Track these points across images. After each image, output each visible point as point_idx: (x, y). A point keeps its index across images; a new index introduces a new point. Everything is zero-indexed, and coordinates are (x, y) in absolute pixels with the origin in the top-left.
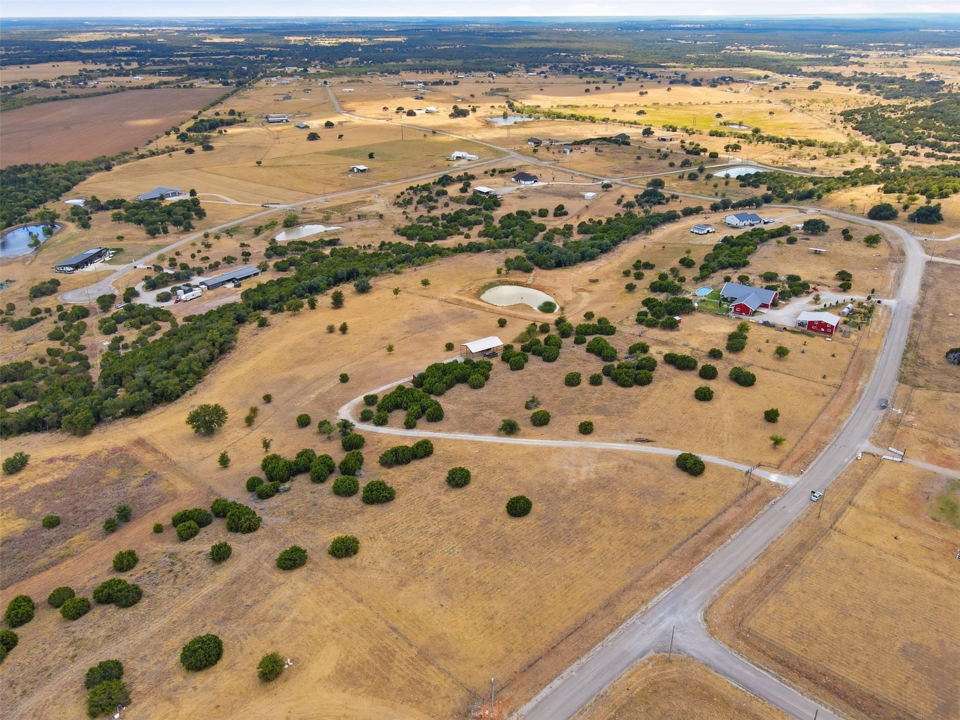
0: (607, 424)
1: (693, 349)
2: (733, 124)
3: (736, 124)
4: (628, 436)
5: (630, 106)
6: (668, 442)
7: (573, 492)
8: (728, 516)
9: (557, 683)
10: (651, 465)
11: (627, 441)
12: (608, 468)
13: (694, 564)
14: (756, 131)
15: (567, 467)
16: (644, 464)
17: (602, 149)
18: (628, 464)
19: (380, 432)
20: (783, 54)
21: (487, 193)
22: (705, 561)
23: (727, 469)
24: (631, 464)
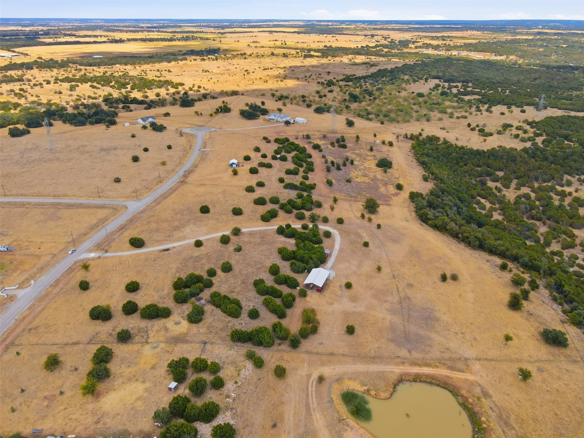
0: (190, 252)
1: (147, 342)
4: (175, 250)
6: (151, 254)
7: (188, 222)
9: (167, 189)
10: (158, 241)
11: (174, 247)
12: (177, 234)
13: (132, 217)
15: (197, 229)
16: (161, 241)
18: (169, 238)
23: (118, 251)
24: (167, 238)
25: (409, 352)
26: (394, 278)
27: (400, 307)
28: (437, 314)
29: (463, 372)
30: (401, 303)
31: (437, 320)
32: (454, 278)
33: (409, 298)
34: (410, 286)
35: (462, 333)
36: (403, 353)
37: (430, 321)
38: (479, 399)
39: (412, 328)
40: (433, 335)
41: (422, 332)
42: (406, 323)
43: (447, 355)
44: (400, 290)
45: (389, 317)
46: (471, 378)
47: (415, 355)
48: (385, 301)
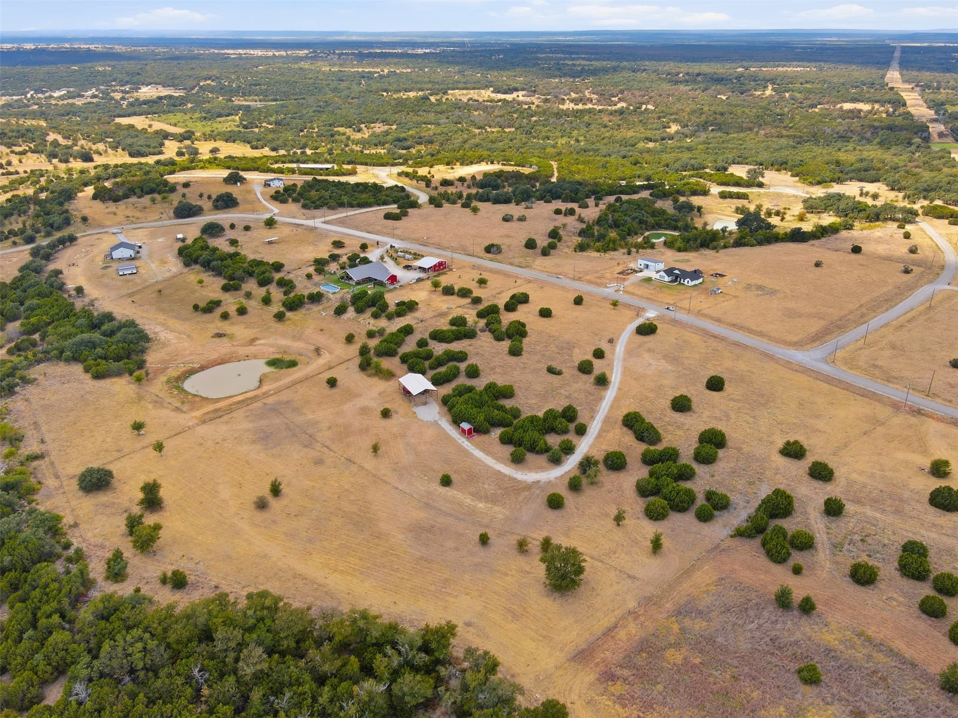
22: (744, 343)
25: (265, 404)
26: (347, 459)
27: (308, 432)
28: (258, 447)
29: (204, 414)
30: (311, 436)
31: (254, 442)
32: (262, 505)
33: (306, 446)
34: (319, 462)
35: (218, 443)
36: (270, 400)
37: (262, 436)
38: (183, 403)
39: (277, 421)
40: (250, 425)
41: (264, 423)
42: (286, 421)
43: (225, 418)
44: (325, 450)
45: (310, 416)
46: (194, 414)
47: (259, 404)
48: (330, 428)
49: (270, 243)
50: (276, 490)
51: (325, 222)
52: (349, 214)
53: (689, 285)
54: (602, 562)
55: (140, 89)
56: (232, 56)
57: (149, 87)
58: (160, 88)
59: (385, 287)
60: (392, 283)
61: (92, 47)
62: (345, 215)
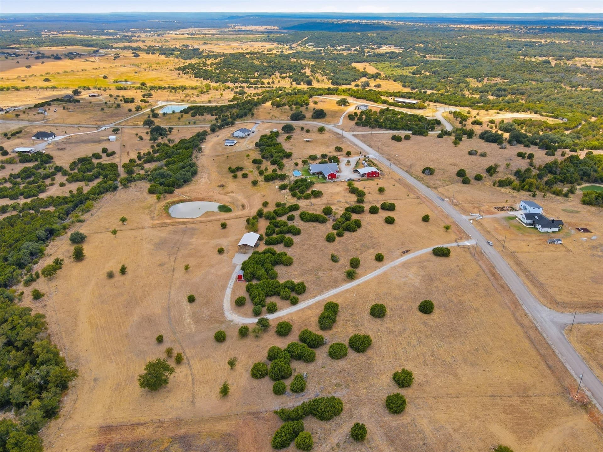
2: (120, 81)
3: (123, 81)
5: (30, 76)
7: (426, 288)
8: (484, 267)
14: (143, 84)
17: (69, 107)
19: (281, 315)
20: (85, 36)
21: (29, 152)
22: (510, 287)
23: (453, 246)
25: (186, 227)
27: (181, 248)
28: (152, 247)
30: (178, 251)
31: (154, 244)
33: (169, 255)
34: (162, 265)
35: (142, 239)
36: (191, 226)
37: (161, 242)
38: (159, 215)
39: (178, 237)
40: (165, 236)
41: (172, 236)
42: (181, 239)
43: (162, 228)
44: (173, 260)
45: (193, 240)
46: (155, 222)
48: (191, 249)
49: (307, 141)
50: (123, 271)
51: (353, 135)
52: (373, 132)
53: (540, 230)
54: (194, 385)
55: (382, 47)
56: (455, 29)
57: (387, 46)
58: (392, 47)
59: (325, 180)
60: (332, 179)
61: (385, 22)
62: (370, 132)
